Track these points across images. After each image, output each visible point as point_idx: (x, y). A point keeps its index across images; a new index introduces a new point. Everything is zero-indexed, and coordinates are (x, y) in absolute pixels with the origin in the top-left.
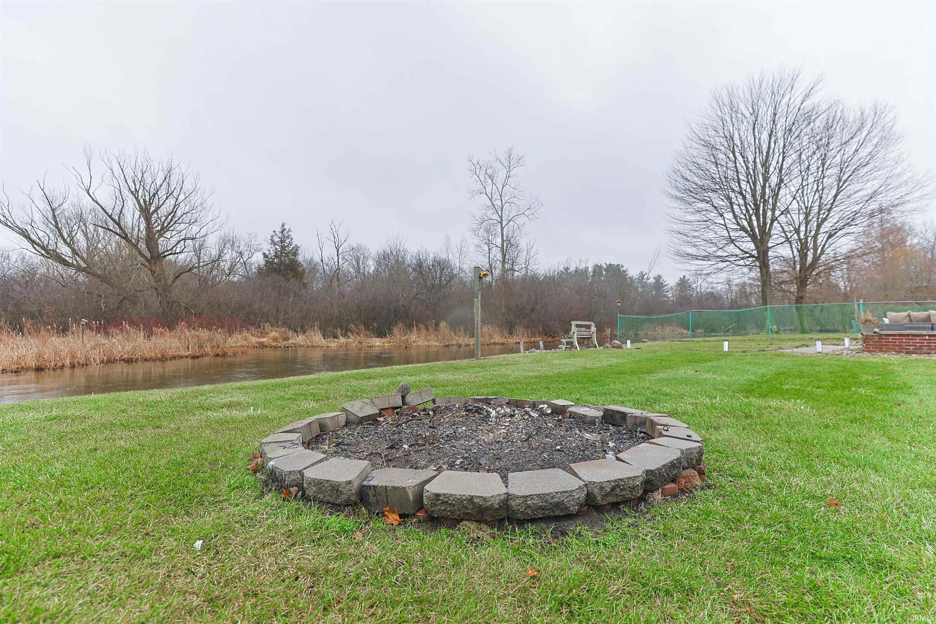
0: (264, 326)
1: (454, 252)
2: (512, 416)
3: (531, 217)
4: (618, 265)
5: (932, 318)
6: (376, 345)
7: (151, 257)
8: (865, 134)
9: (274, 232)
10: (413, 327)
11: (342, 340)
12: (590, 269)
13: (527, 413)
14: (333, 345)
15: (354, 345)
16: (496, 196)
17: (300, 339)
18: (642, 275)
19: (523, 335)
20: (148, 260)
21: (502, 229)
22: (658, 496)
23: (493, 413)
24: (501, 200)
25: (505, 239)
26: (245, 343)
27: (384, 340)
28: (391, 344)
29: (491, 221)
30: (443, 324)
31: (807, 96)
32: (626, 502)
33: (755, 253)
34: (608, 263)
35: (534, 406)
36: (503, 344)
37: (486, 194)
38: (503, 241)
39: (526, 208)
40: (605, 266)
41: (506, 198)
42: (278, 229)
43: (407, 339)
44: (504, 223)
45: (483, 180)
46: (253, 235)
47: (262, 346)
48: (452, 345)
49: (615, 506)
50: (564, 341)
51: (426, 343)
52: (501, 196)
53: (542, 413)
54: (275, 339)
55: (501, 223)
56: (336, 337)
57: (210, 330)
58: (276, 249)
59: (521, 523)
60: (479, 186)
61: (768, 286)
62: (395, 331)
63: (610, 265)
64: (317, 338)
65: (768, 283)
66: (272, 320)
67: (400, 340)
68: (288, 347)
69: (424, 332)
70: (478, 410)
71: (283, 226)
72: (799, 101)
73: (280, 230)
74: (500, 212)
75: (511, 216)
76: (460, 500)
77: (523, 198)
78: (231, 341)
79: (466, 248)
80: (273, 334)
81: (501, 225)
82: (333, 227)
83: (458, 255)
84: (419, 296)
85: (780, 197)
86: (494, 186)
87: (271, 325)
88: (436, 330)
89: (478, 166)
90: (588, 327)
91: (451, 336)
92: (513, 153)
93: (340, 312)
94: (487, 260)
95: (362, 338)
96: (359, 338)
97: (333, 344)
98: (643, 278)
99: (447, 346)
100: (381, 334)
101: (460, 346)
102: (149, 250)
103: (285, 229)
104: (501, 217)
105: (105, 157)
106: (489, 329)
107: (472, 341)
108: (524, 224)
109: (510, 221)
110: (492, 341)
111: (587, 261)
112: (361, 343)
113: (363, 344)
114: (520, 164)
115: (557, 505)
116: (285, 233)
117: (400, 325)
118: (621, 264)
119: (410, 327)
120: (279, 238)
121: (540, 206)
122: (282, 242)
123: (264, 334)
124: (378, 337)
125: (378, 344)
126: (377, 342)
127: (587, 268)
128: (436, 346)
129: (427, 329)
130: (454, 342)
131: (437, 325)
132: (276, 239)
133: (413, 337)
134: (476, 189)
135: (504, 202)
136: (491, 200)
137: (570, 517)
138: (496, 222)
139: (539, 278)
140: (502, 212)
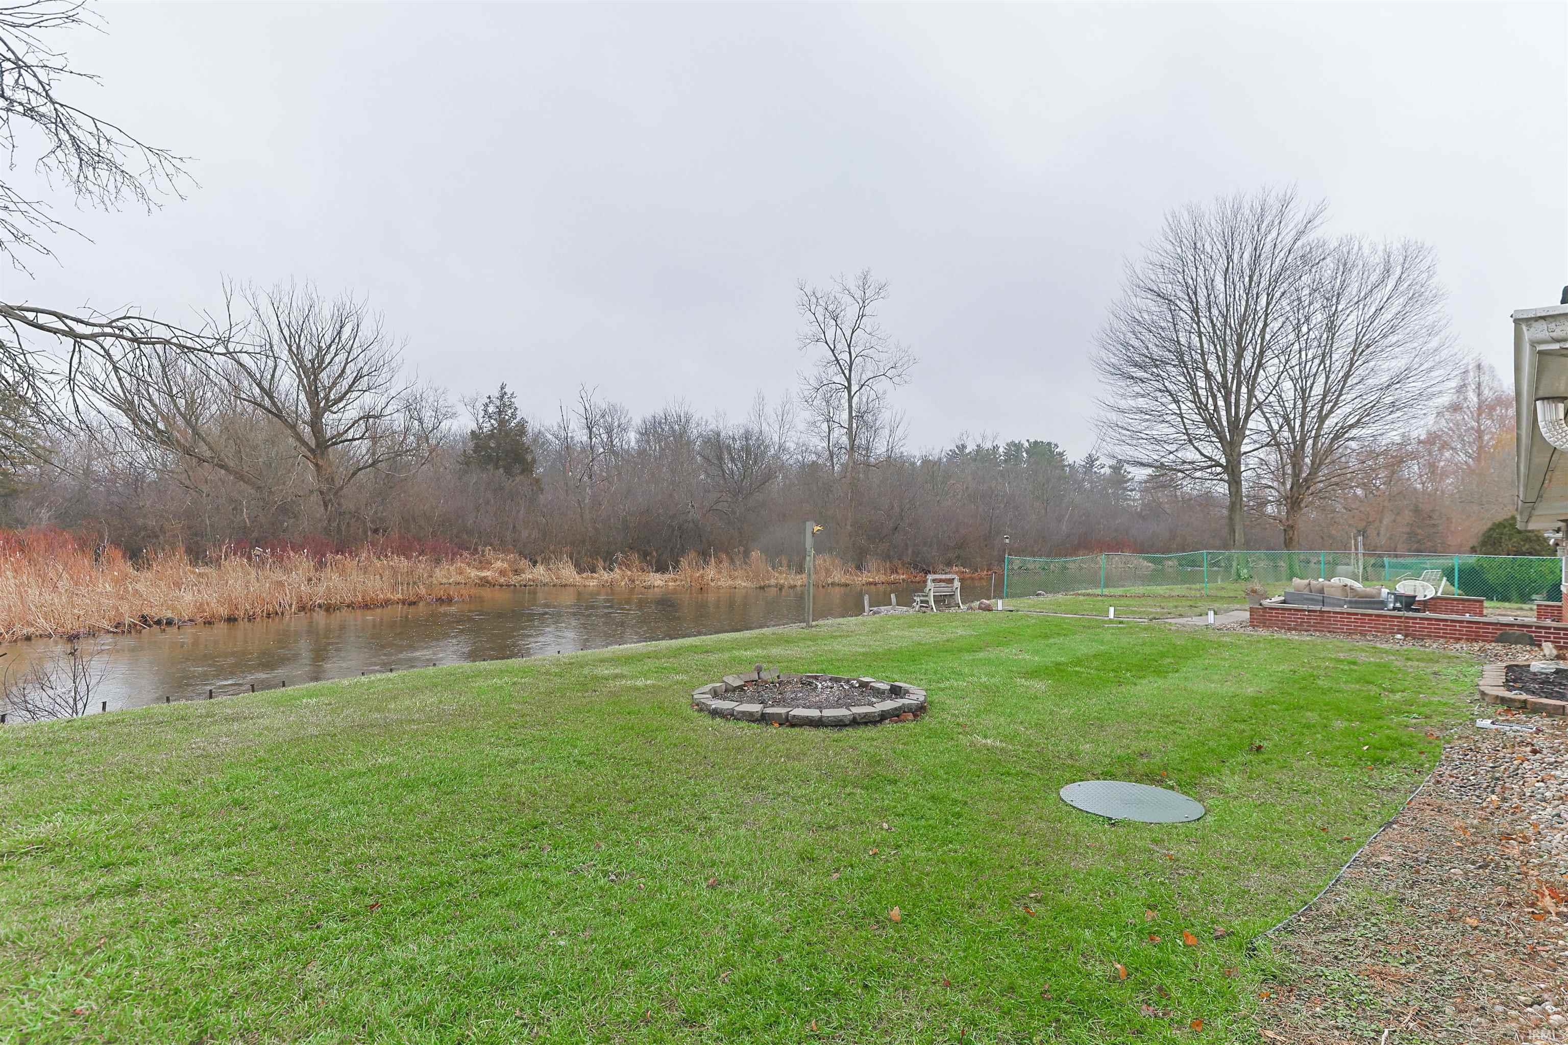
0: (483, 551)
1: (771, 421)
2: (831, 688)
3: (897, 379)
4: (1049, 444)
5: (1325, 589)
6: (656, 585)
7: (317, 445)
8: (1390, 286)
9: (489, 397)
10: (710, 556)
11: (606, 576)
12: (1001, 450)
13: (842, 686)
14: (591, 584)
15: (623, 583)
16: (842, 346)
17: (540, 572)
18: (1091, 460)
19: (878, 571)
20: (311, 450)
21: (850, 398)
22: (887, 721)
23: (820, 686)
24: (850, 353)
25: (854, 414)
26: (460, 579)
27: (667, 576)
28: (678, 583)
29: (834, 386)
30: (755, 554)
31: (1301, 233)
32: (871, 722)
33: (1223, 461)
34: (1032, 440)
35: (848, 681)
36: (847, 585)
37: (826, 342)
38: (851, 417)
39: (890, 366)
40: (1026, 445)
41: (858, 350)
42: (496, 393)
43: (702, 576)
44: (854, 388)
45: (821, 319)
46: (441, 391)
47: (485, 583)
48: (769, 586)
49: (866, 724)
50: (918, 599)
51: (730, 582)
52: (849, 346)
53: (852, 686)
54: (502, 573)
55: (849, 388)
56: (593, 571)
57: (408, 558)
58: (492, 425)
59: (826, 726)
60: (815, 328)
61: (1238, 512)
62: (684, 562)
63: (1036, 443)
64: (568, 573)
65: (1238, 506)
66: (496, 542)
67: (691, 577)
68: (525, 586)
69: (726, 564)
70: (810, 684)
71: (502, 388)
72: (1289, 239)
73: (497, 395)
74: (847, 372)
75: (865, 378)
76: (803, 717)
77: (885, 350)
78: (440, 574)
79: (791, 415)
80: (499, 564)
81: (849, 392)
82: (584, 395)
83: (777, 427)
84: (719, 506)
85: (1259, 380)
86: (839, 331)
87: (494, 550)
88: (746, 563)
89: (814, 300)
90: (951, 581)
91: (768, 571)
92: (870, 280)
93: (596, 529)
94: (825, 445)
95: (636, 573)
96: (629, 573)
97: (592, 582)
98: (1092, 466)
99: (762, 588)
100: (661, 568)
101: (781, 588)
102: (315, 435)
103: (505, 393)
104: (849, 380)
105: (248, 292)
106: (825, 561)
107: (799, 580)
108: (885, 393)
109: (862, 386)
110: (830, 581)
111: (995, 438)
112: (633, 581)
113: (637, 583)
114: (882, 295)
115: (841, 720)
116: (506, 399)
117: (692, 555)
118: (1054, 441)
119: (704, 555)
120: (497, 407)
121: (911, 363)
122: (500, 413)
123: (484, 564)
124: (657, 571)
125: (658, 583)
126: (657, 580)
127: (996, 448)
128: (745, 587)
129: (732, 561)
130: (773, 582)
131: (747, 554)
132: (491, 409)
133: (711, 572)
134: (810, 333)
135: (853, 356)
136: (833, 351)
137: (846, 725)
138: (840, 386)
139: (914, 463)
140: (850, 371)
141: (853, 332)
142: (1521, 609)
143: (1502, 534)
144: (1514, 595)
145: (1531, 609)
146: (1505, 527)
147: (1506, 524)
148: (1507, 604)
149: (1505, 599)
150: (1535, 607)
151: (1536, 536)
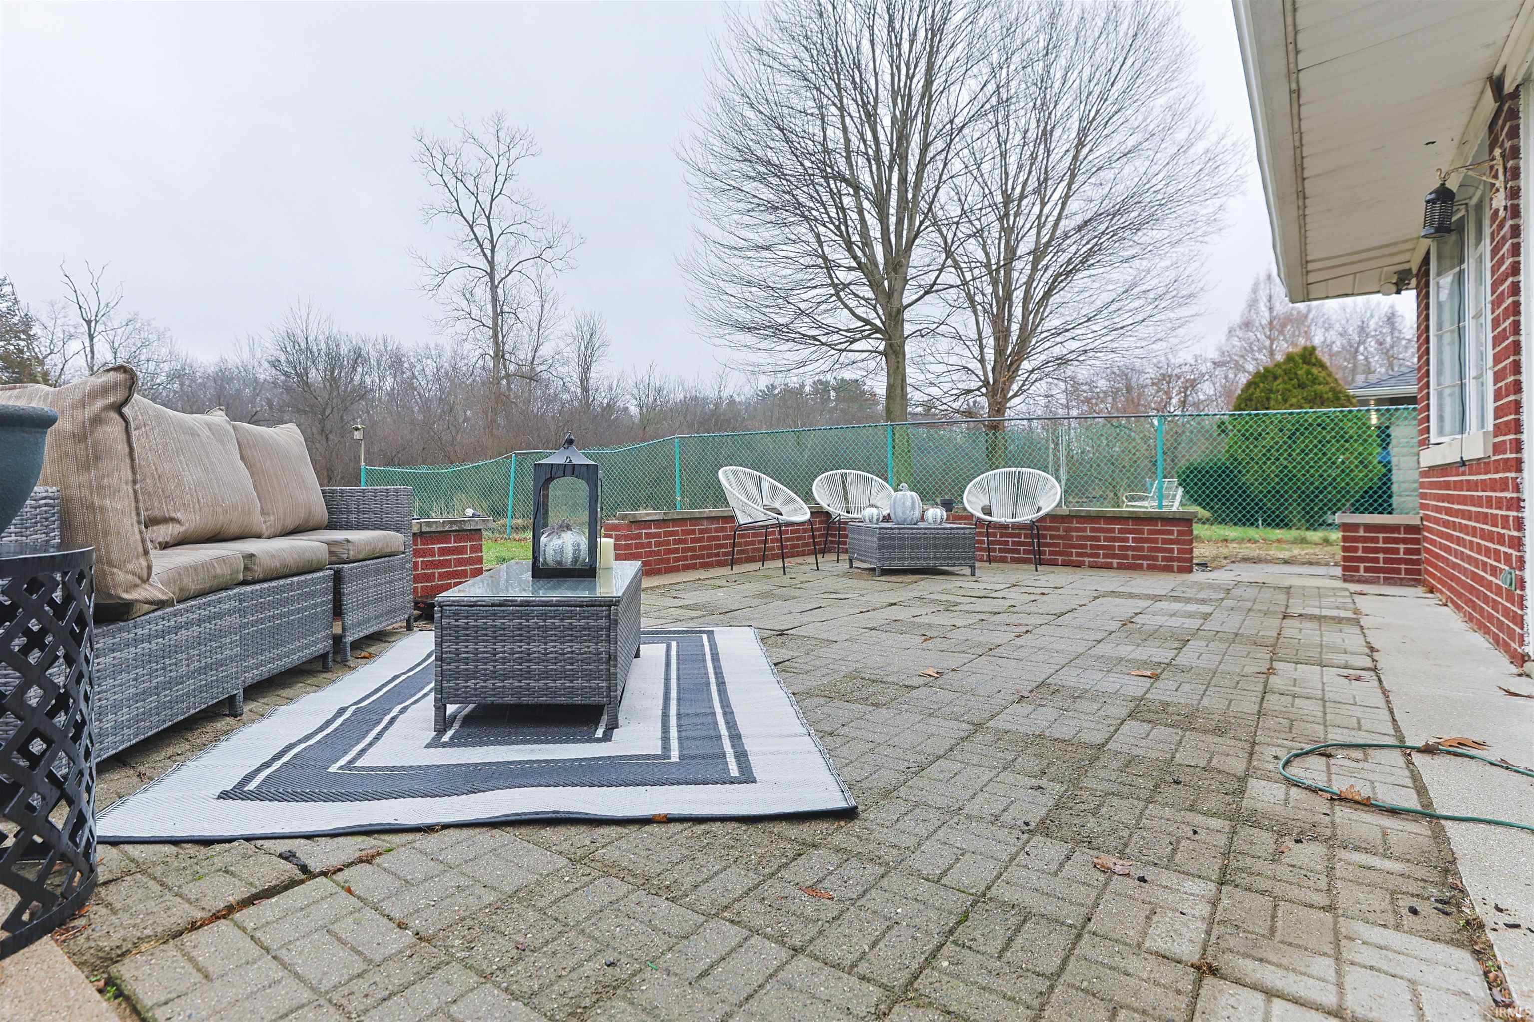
3: (558, 265)
37: (462, 215)
44: (499, 276)
55: (491, 276)
81: (492, 279)
104: (491, 263)
109: (511, 272)
135: (497, 232)
140: (493, 251)
141: (493, 200)
142: (1303, 541)
143: (1271, 391)
144: (1295, 511)
145: (1326, 542)
146: (1276, 378)
147: (1280, 372)
148: (1278, 533)
149: (1278, 521)
150: (1336, 536)
151: (1333, 390)
